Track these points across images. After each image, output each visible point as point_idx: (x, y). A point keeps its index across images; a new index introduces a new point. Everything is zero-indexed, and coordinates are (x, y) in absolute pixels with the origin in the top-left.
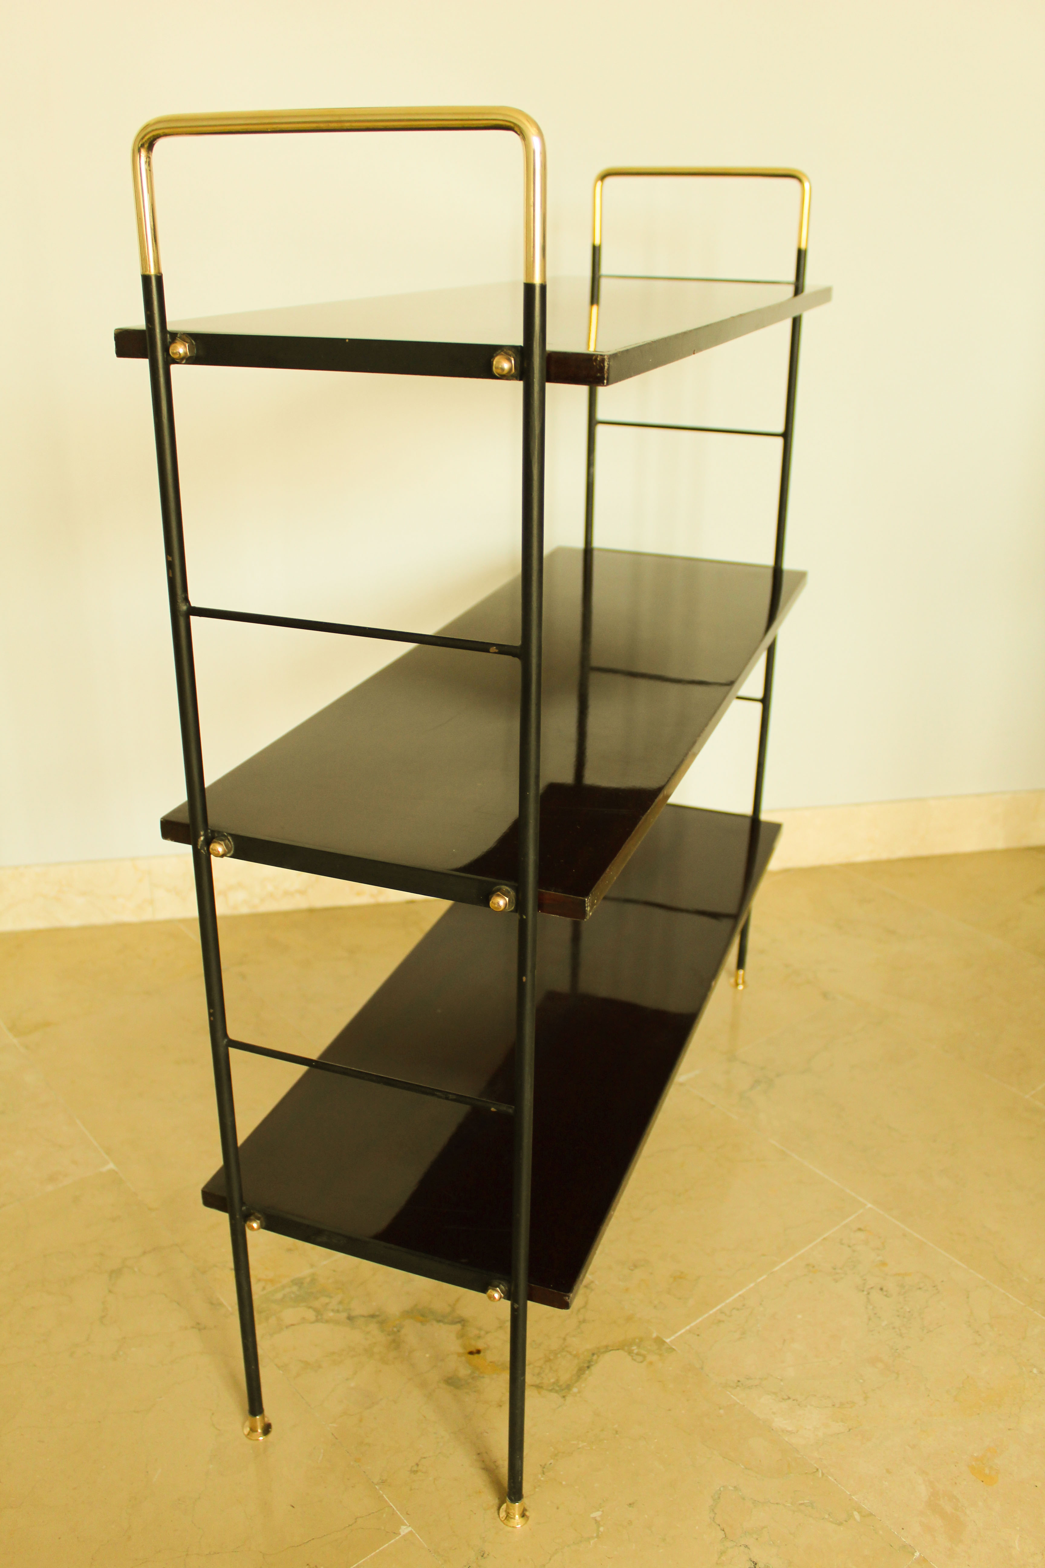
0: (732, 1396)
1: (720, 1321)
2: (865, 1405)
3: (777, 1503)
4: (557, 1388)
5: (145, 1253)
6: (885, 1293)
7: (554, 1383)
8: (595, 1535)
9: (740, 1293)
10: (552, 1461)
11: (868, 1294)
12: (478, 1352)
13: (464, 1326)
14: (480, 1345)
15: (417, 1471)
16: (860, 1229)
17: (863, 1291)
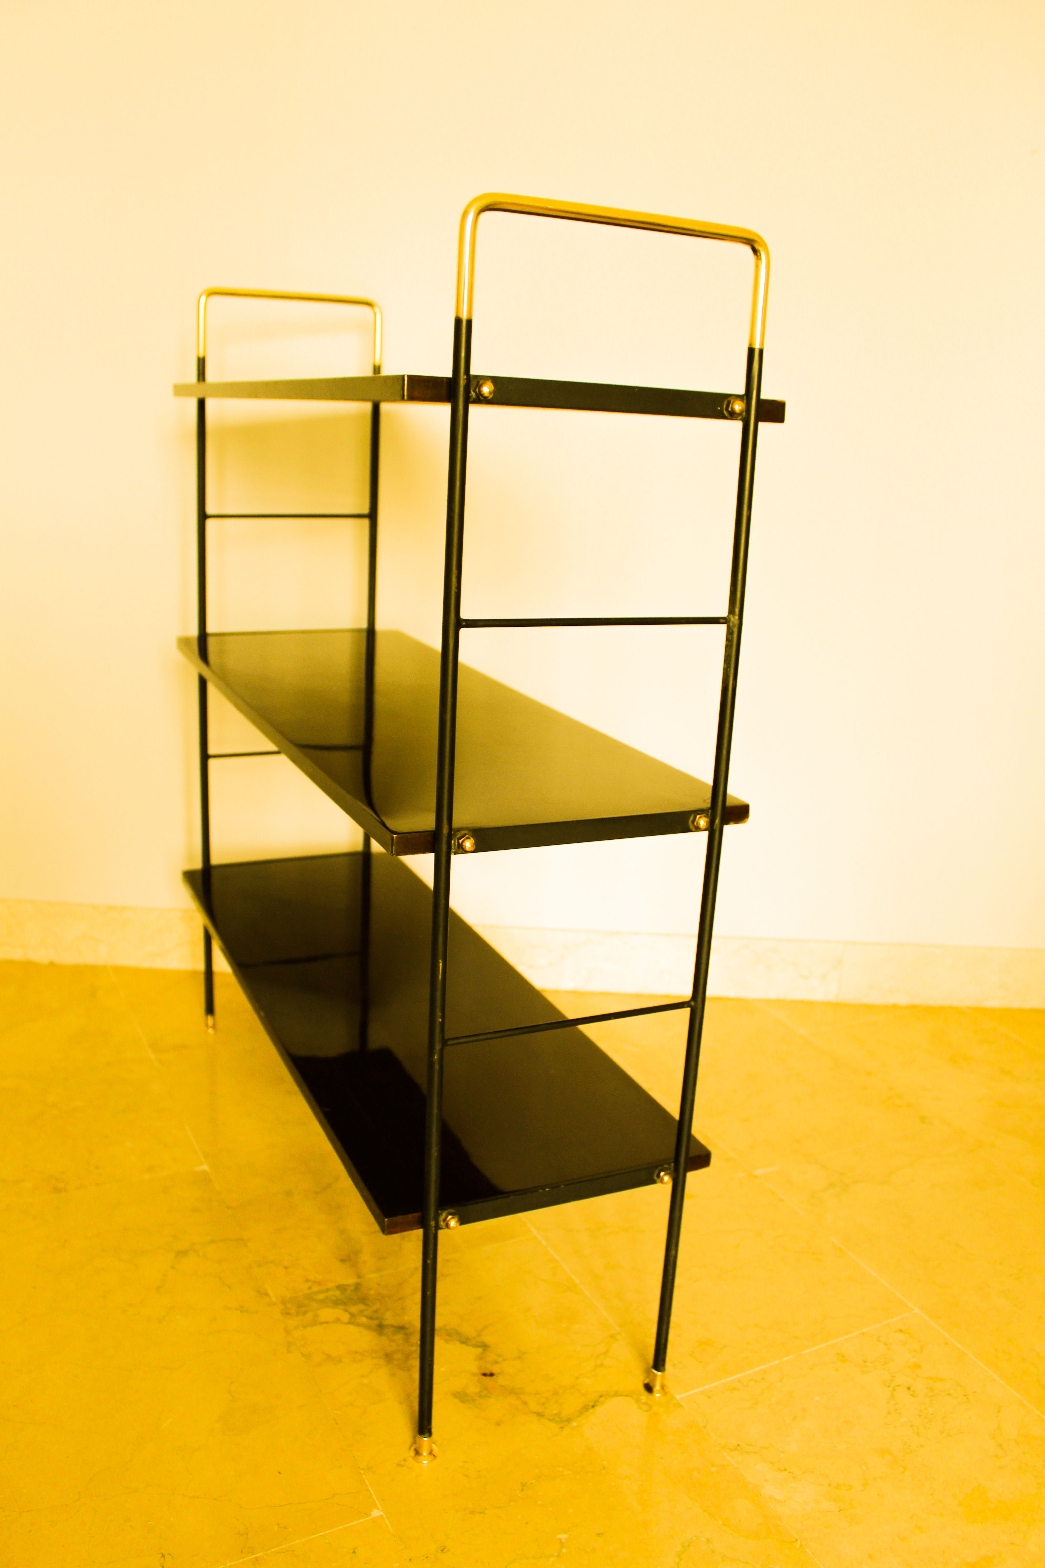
0: (728, 1458)
1: (734, 1389)
2: (862, 1491)
3: (746, 1563)
4: (557, 1419)
5: (212, 1242)
6: (911, 1392)
7: (556, 1415)
8: (556, 1554)
9: (762, 1367)
10: (533, 1481)
11: (894, 1390)
12: (492, 1375)
13: (484, 1350)
14: (495, 1369)
15: (402, 1466)
16: (901, 1331)
17: (889, 1387)
